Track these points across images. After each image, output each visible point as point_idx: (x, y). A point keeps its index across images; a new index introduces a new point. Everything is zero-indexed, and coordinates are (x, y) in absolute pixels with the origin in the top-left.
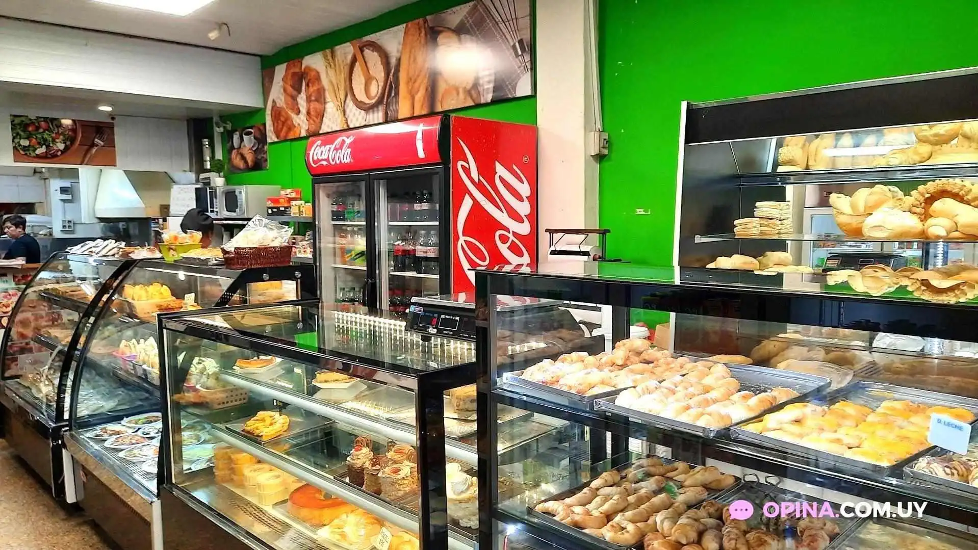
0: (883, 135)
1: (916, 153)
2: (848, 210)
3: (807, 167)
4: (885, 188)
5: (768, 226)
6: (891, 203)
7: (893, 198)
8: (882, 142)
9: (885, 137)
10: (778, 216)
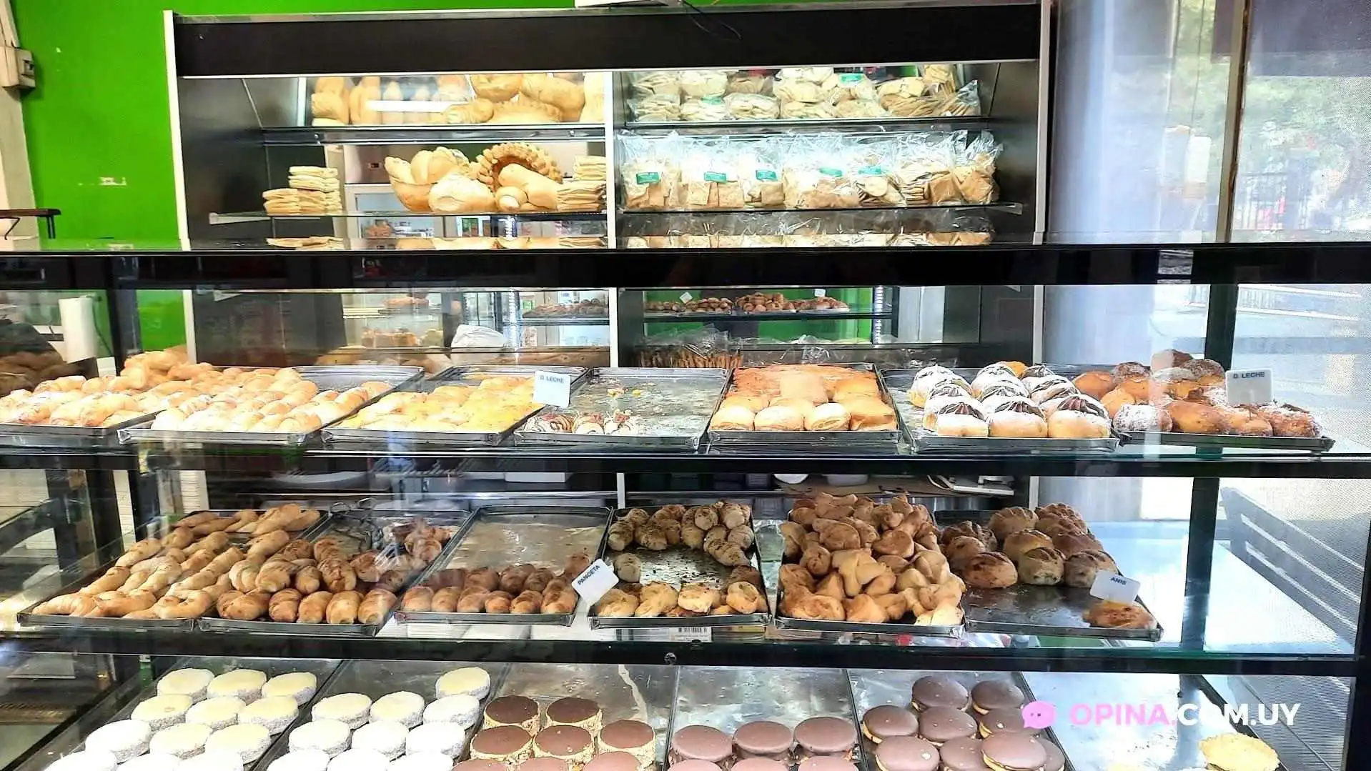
0: (437, 87)
1: (476, 110)
2: (408, 178)
3: (350, 122)
4: (449, 152)
5: (309, 200)
6: (456, 169)
7: (458, 163)
8: (436, 95)
9: (440, 89)
10: (322, 187)
